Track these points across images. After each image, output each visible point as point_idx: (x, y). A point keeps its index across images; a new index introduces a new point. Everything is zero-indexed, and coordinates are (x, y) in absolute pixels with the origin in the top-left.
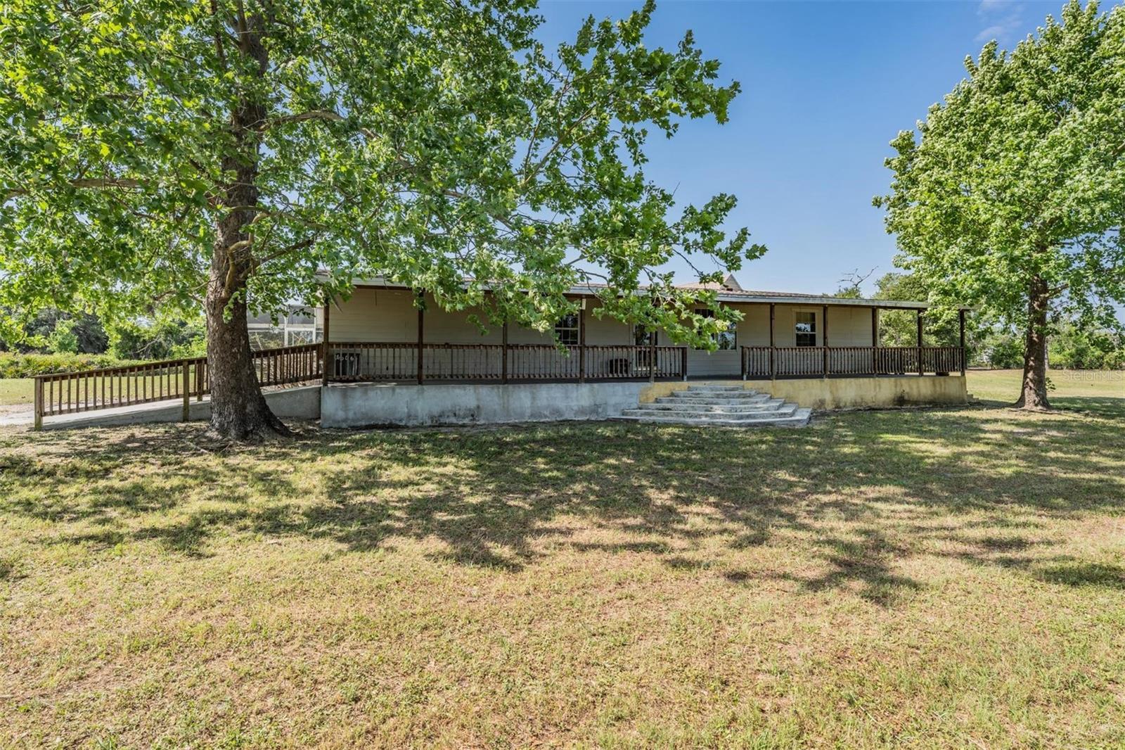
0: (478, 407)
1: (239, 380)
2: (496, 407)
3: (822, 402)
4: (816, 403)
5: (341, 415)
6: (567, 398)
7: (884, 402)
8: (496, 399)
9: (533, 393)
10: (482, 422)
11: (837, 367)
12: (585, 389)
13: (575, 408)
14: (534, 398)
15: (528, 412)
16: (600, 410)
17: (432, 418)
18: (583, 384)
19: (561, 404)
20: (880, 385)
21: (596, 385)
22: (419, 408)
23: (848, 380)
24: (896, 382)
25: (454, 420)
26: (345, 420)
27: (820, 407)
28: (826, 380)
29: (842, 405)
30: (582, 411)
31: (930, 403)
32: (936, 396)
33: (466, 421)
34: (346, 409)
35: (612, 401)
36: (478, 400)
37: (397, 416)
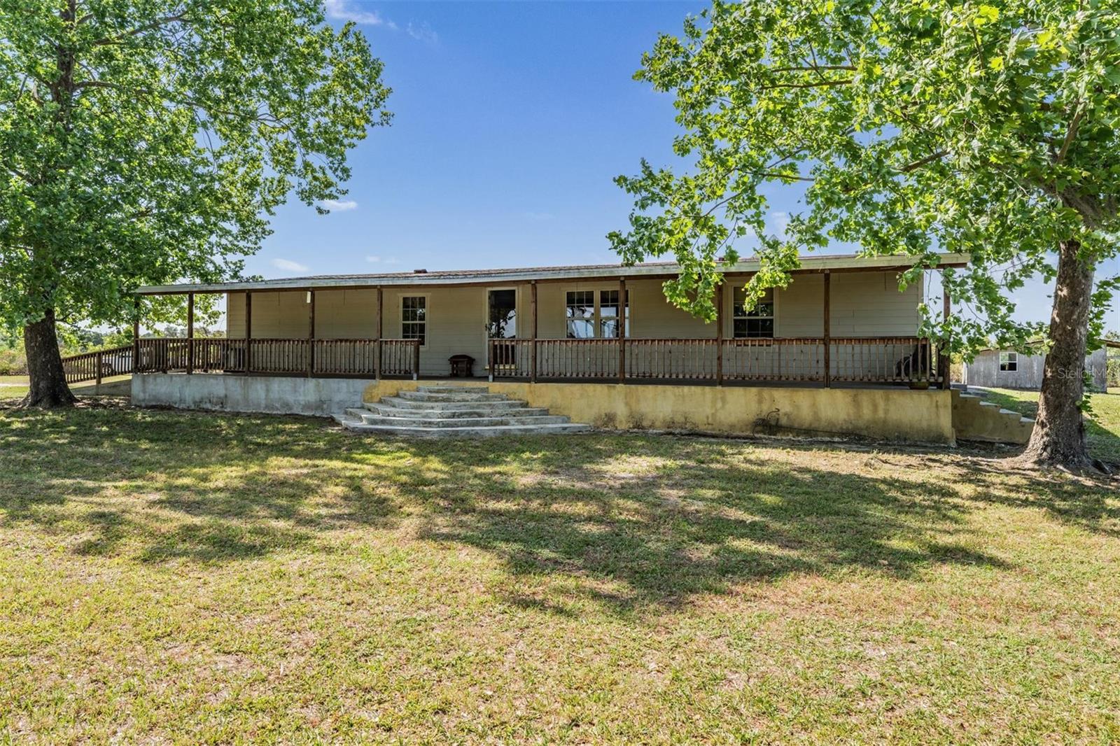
0: (226, 396)
1: (35, 365)
2: (239, 397)
3: (610, 418)
4: (600, 416)
5: (141, 396)
6: (296, 391)
7: (732, 426)
8: (239, 389)
9: (267, 386)
10: (228, 410)
11: (642, 368)
12: (311, 383)
13: (303, 403)
14: (268, 391)
15: (263, 402)
16: (325, 406)
17: (195, 402)
18: (310, 379)
19: (290, 398)
20: (724, 400)
21: (321, 380)
22: (187, 394)
23: (660, 387)
24: (760, 394)
25: (208, 406)
26: (144, 400)
27: (606, 424)
28: (620, 387)
29: (645, 424)
30: (307, 406)
31: (842, 434)
32: (861, 423)
33: (217, 408)
34: (144, 392)
35: (338, 397)
36: (226, 389)
37: (174, 399)
